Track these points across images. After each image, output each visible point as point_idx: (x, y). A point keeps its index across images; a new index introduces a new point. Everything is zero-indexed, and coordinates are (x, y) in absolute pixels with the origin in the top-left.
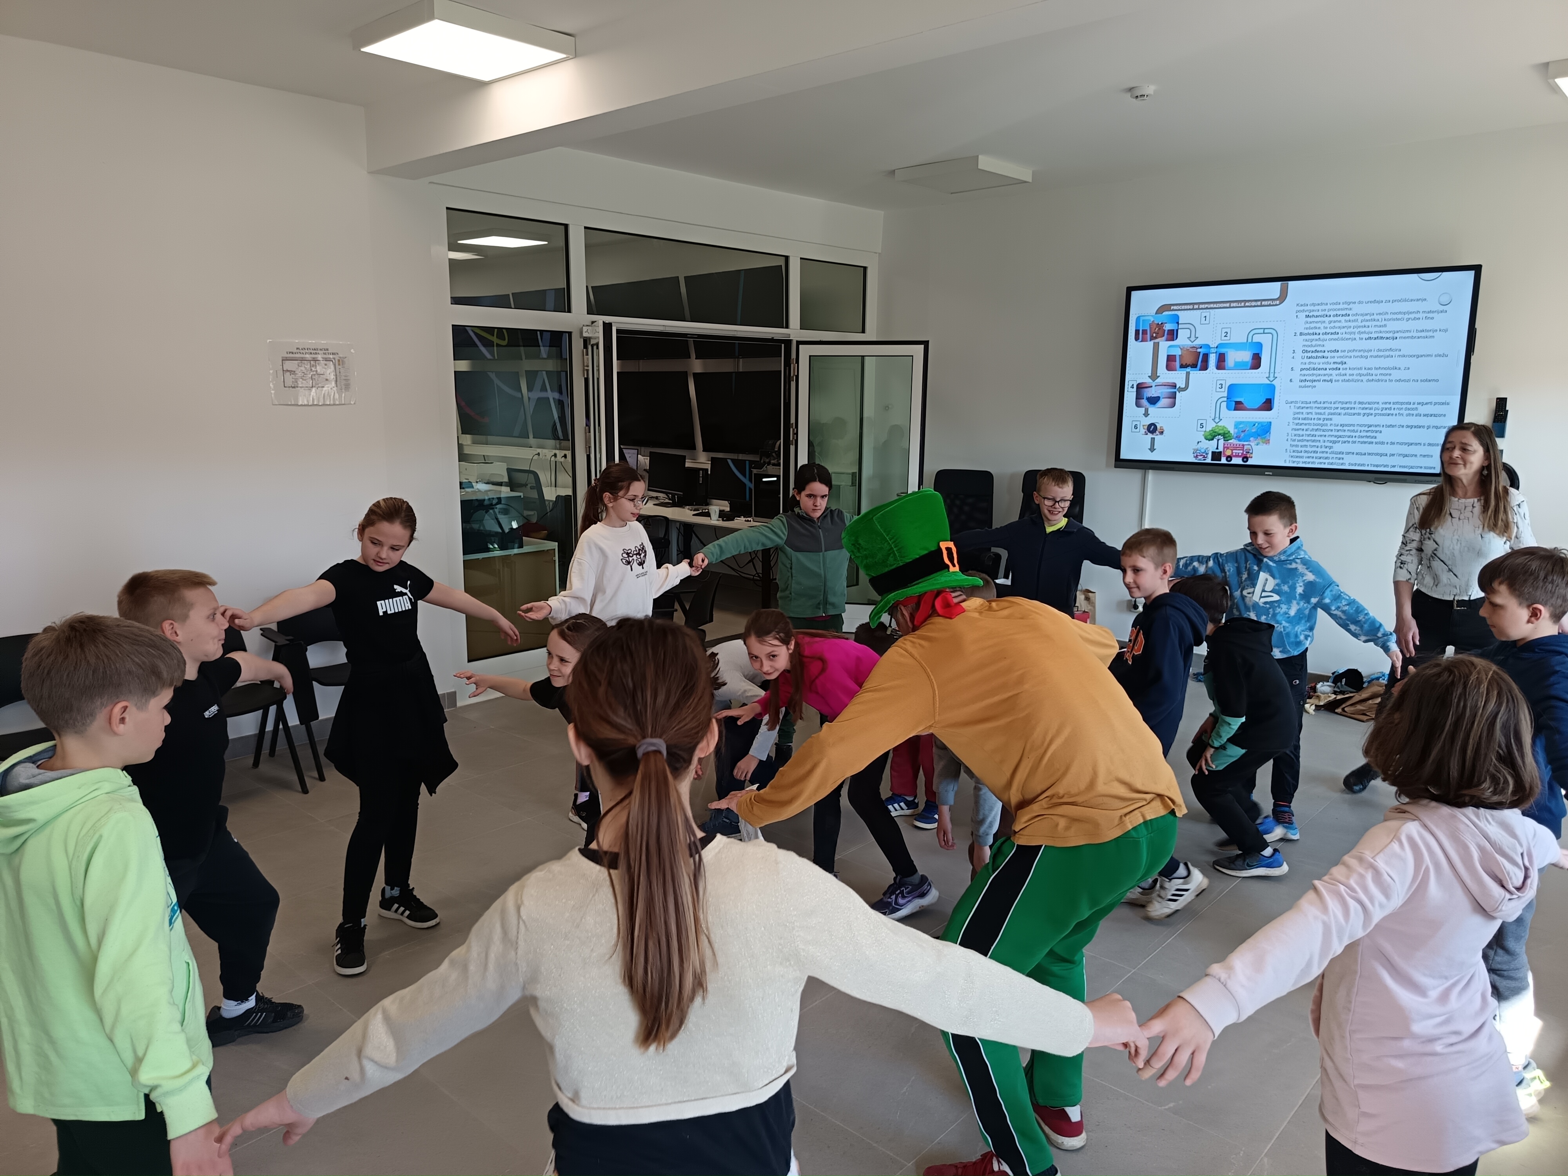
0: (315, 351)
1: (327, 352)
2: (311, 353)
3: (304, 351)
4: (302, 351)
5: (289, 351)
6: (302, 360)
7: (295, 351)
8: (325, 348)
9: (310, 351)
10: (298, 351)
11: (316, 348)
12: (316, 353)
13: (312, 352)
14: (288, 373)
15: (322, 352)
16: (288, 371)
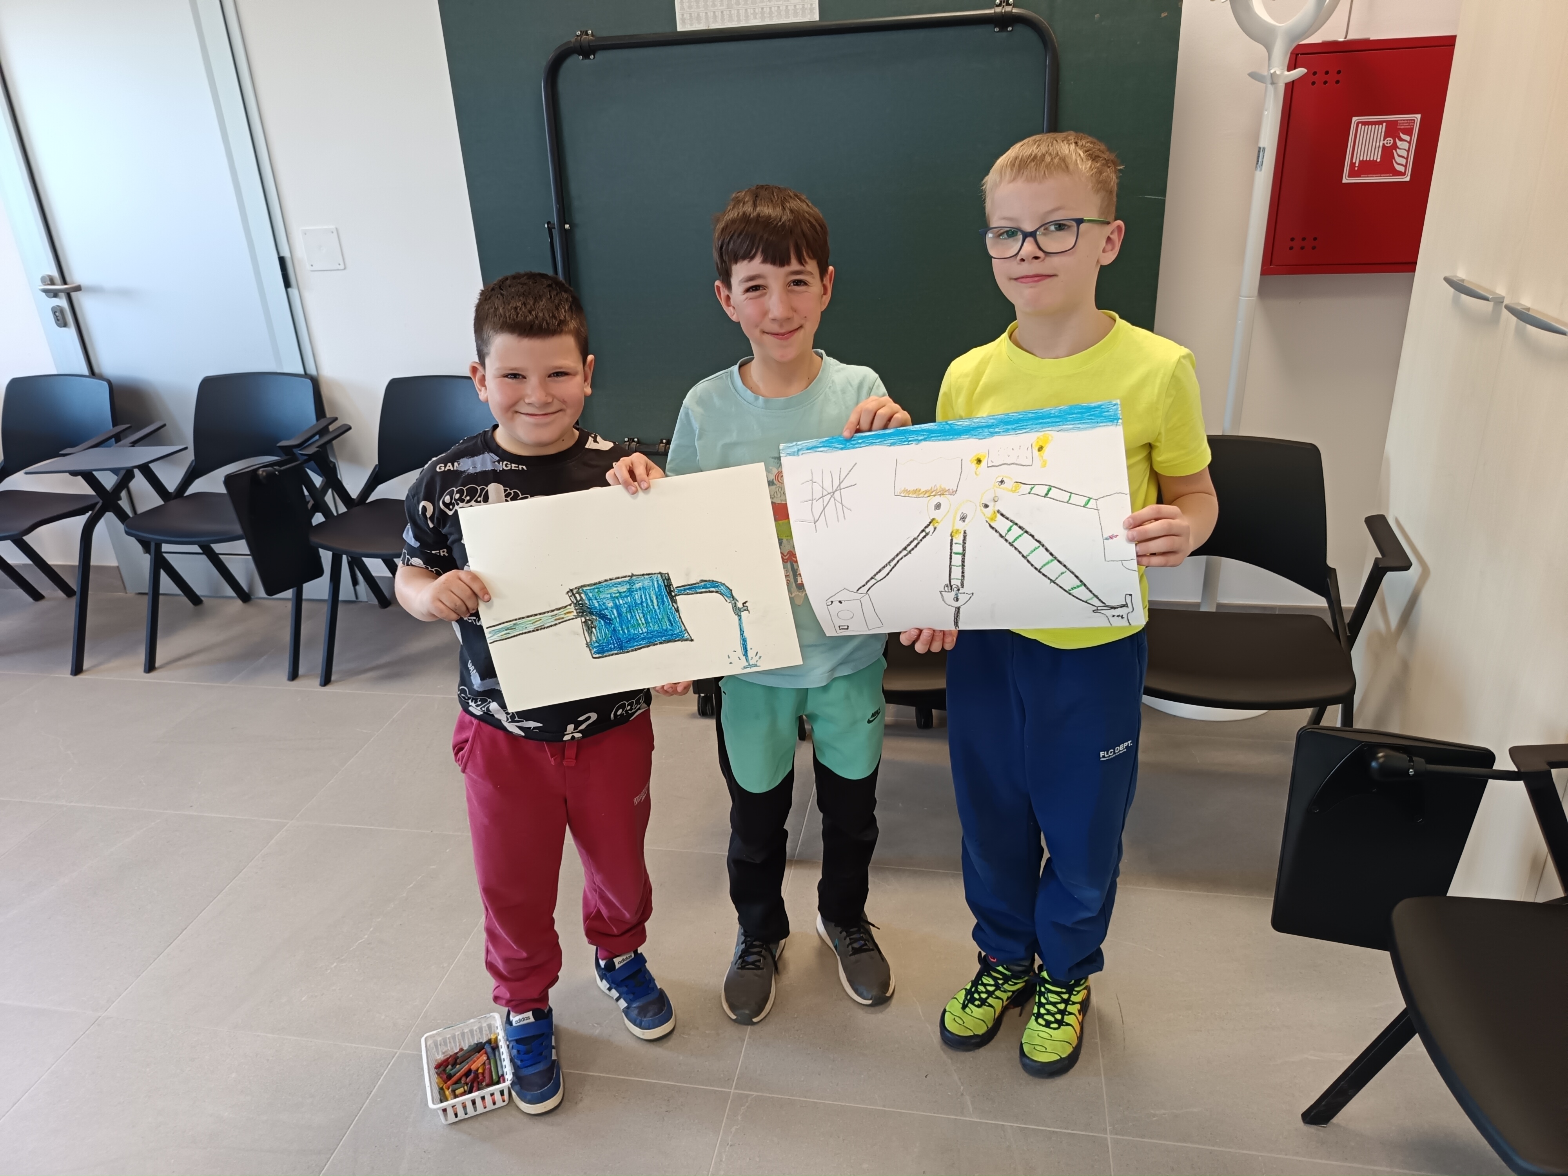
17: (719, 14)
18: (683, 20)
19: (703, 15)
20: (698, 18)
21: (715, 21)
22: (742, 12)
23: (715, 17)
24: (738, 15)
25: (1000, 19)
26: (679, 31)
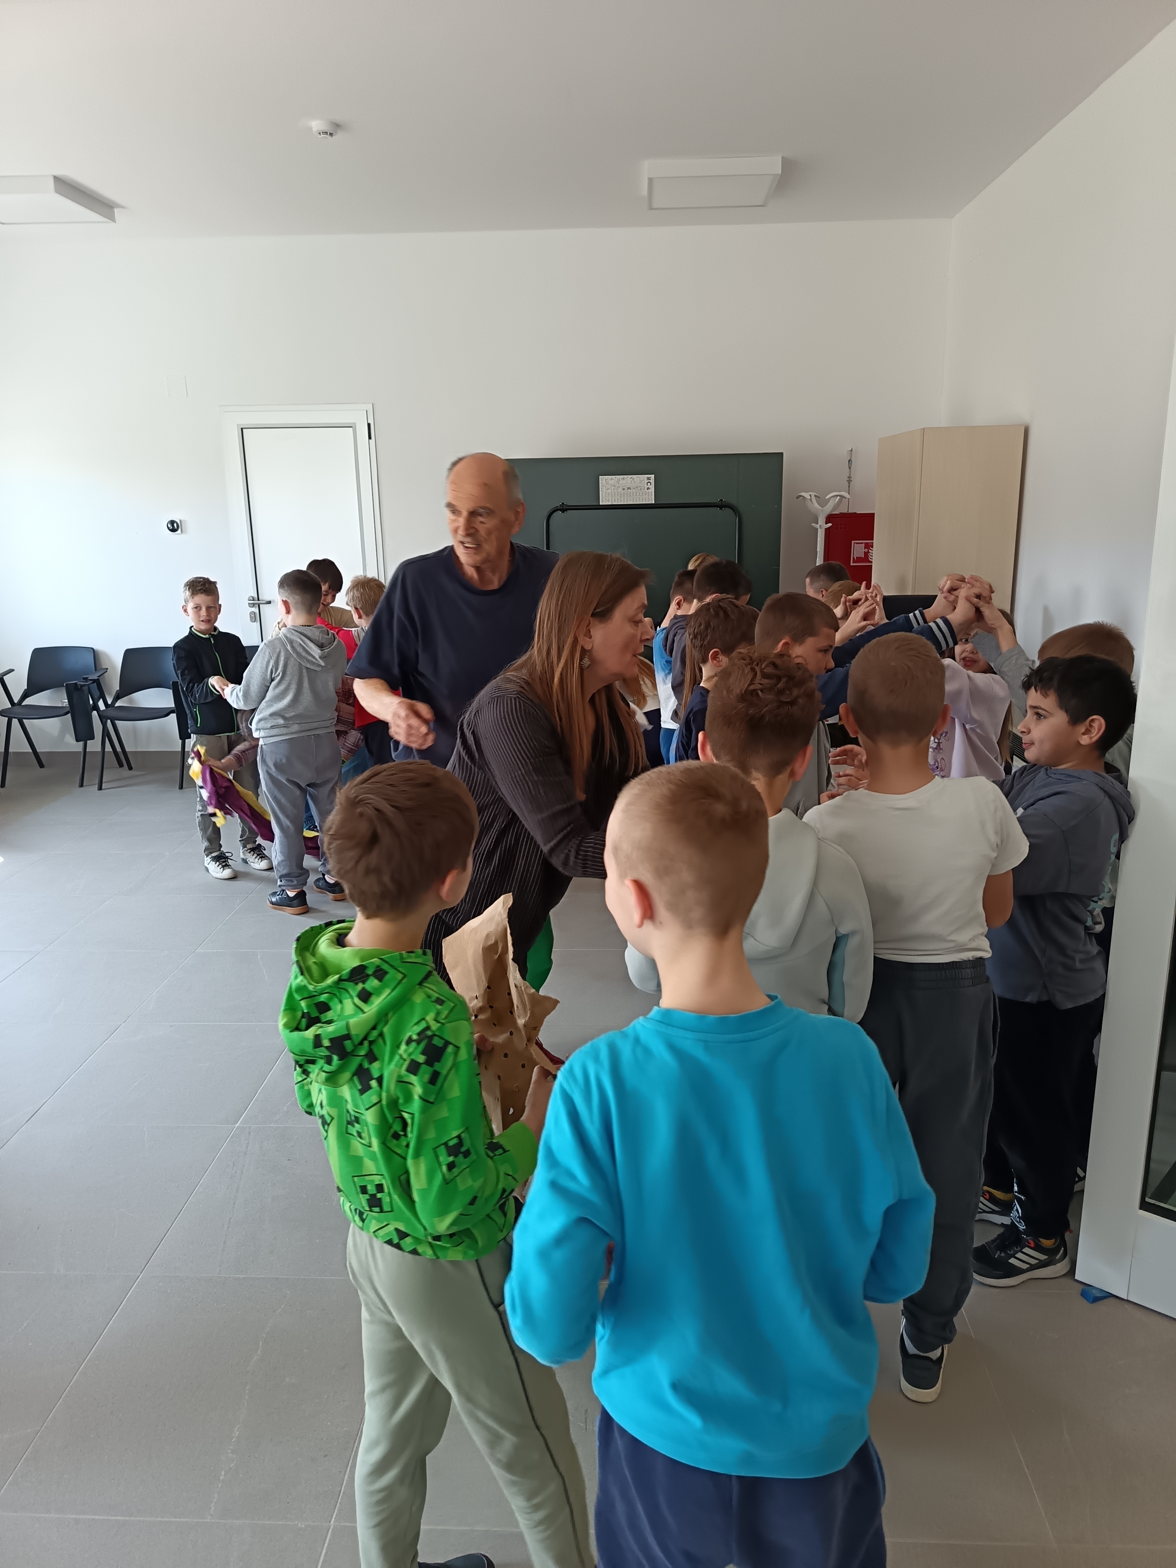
17: (616, 499)
18: (603, 501)
19: (610, 499)
20: (609, 500)
21: (615, 502)
22: (626, 499)
23: (615, 500)
24: (624, 500)
25: (722, 506)
26: (601, 504)
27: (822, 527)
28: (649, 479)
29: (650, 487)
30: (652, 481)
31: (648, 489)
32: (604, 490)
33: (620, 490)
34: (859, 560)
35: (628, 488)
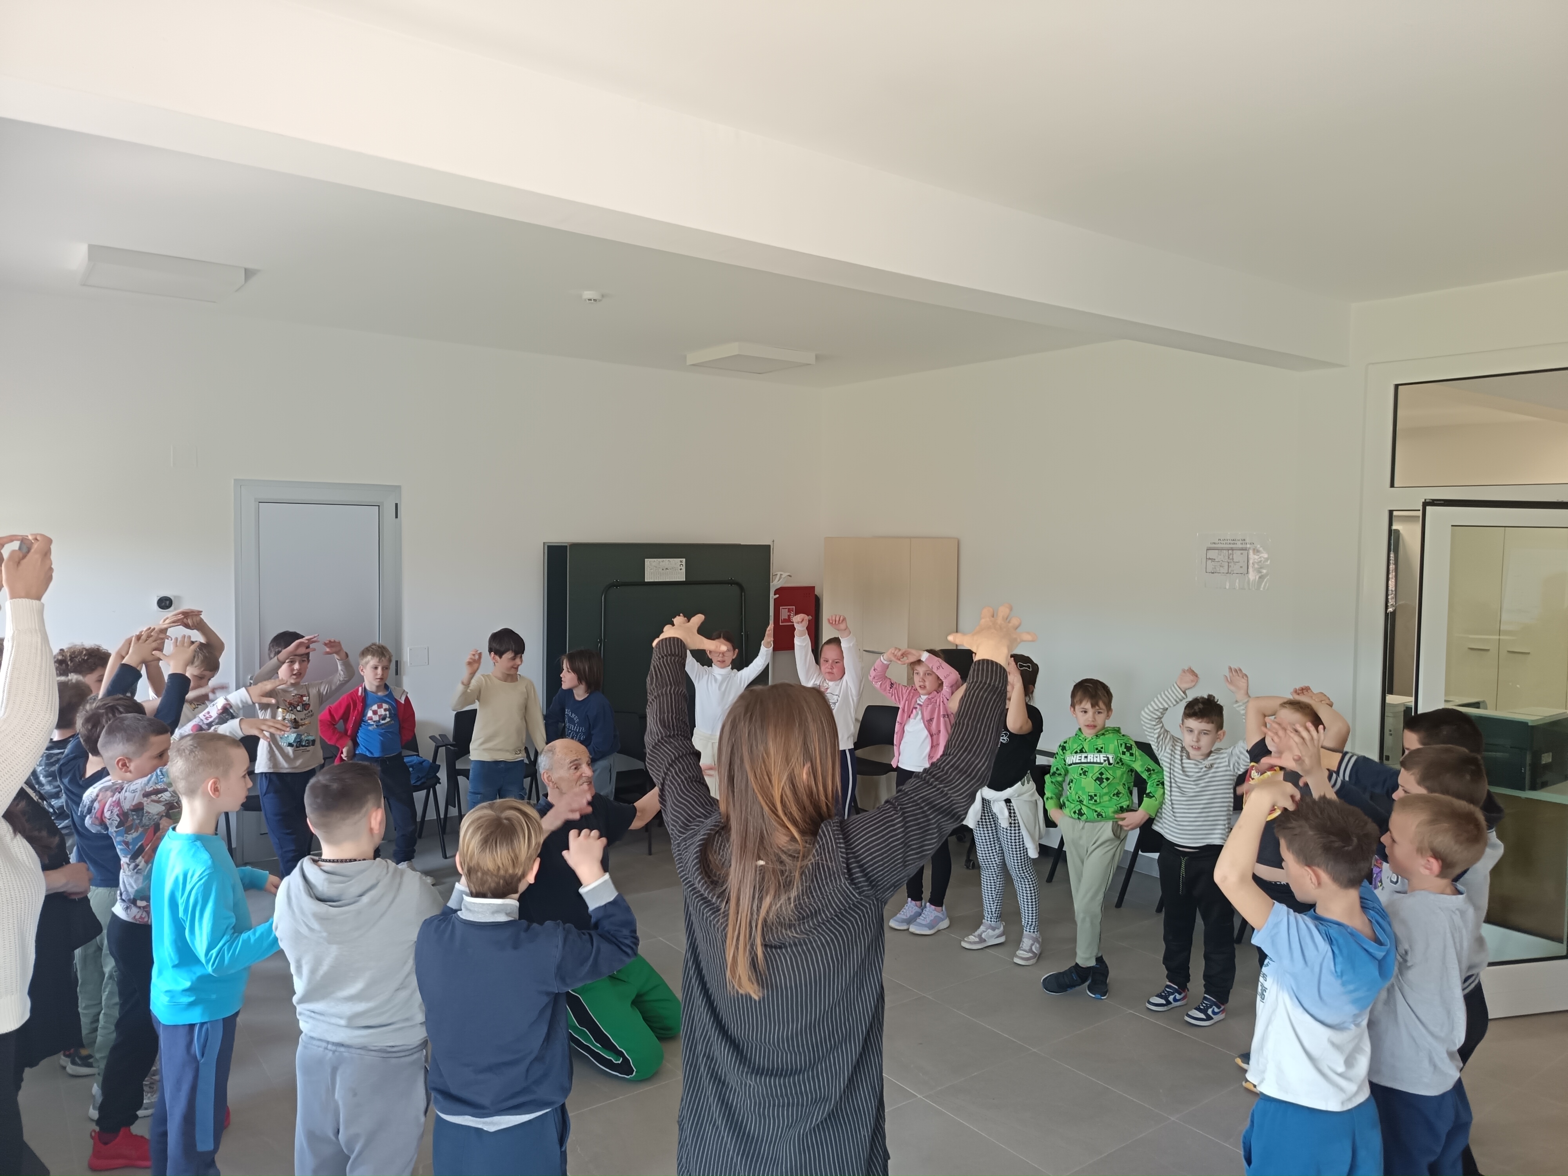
0: (1233, 542)
1: (1244, 542)
2: (1230, 544)
3: (1224, 542)
4: (1222, 542)
5: (1212, 542)
6: (1222, 549)
7: (1217, 541)
8: (1243, 538)
9: (1229, 542)
10: (1220, 542)
11: (1234, 538)
12: (1234, 544)
13: (1231, 542)
14: (1210, 561)
15: (1239, 542)
16: (1210, 559)
17: (658, 578)
18: (647, 578)
19: (653, 577)
20: (651, 578)
22: (665, 578)
23: (656, 578)
24: (663, 578)
25: (731, 583)
26: (646, 581)
27: (773, 597)
28: (681, 562)
29: (681, 567)
30: (684, 563)
31: (681, 569)
32: (649, 570)
33: (660, 570)
34: (785, 621)
35: (667, 569)
